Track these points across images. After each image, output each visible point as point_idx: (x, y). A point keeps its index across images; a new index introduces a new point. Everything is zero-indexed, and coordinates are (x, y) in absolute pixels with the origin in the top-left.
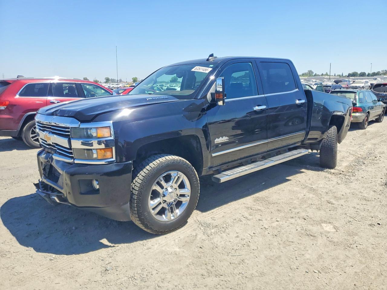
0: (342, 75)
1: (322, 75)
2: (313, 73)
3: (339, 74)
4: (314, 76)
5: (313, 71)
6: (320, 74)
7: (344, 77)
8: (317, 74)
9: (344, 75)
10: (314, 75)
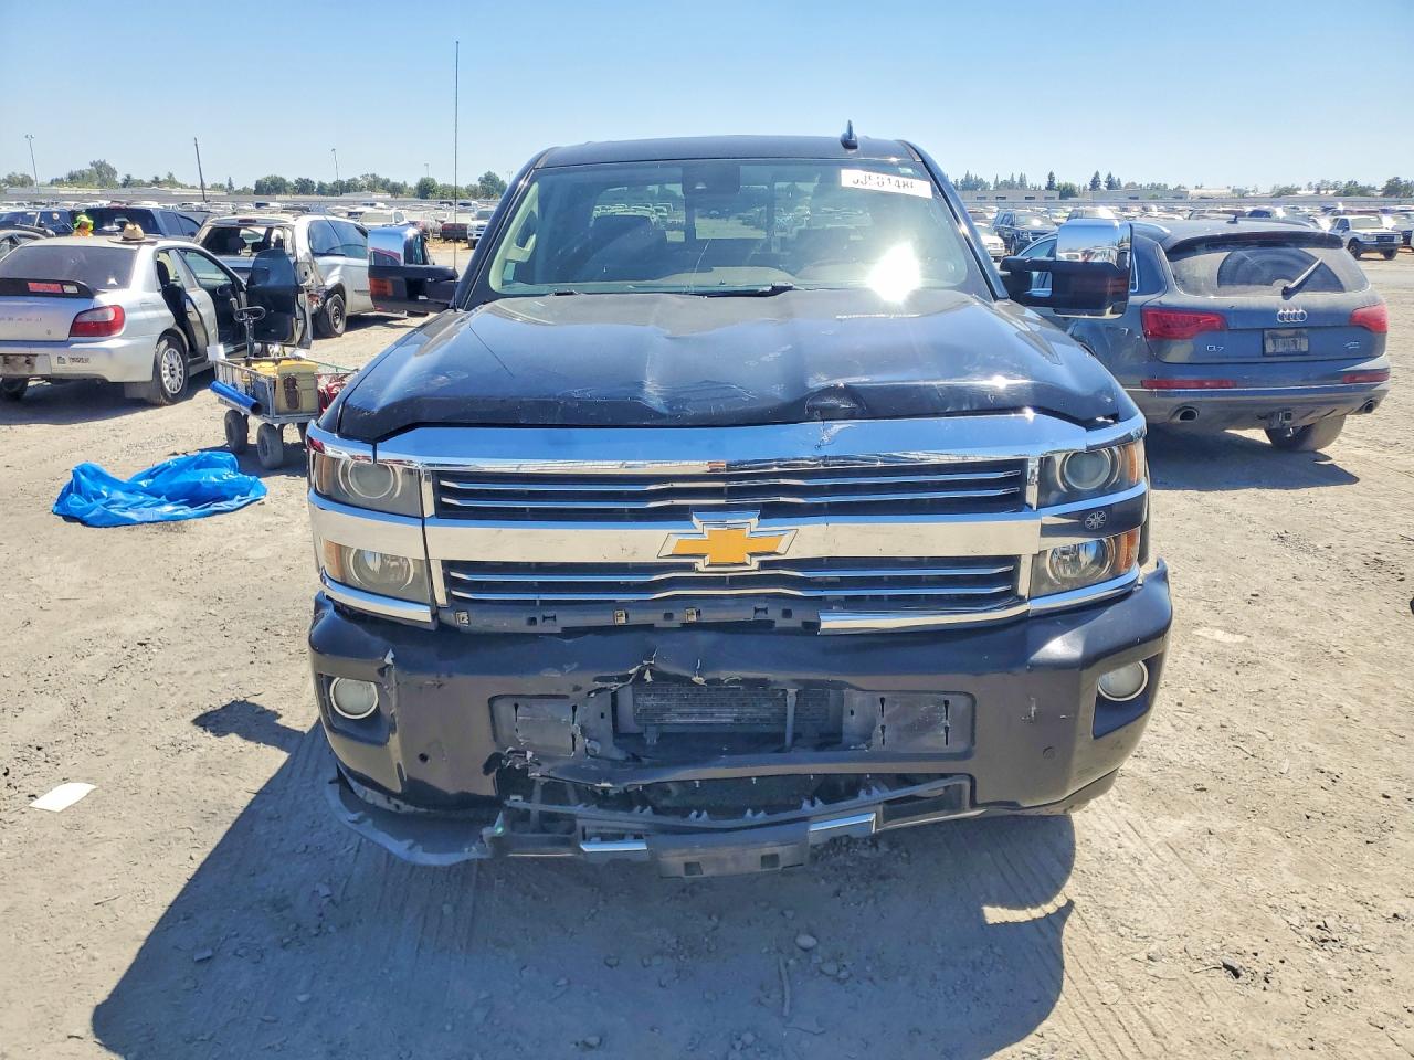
0: (230, 184)
1: (156, 181)
2: (113, 172)
3: (218, 183)
4: (124, 185)
5: (111, 163)
6: (148, 179)
7: (238, 192)
8: (135, 177)
9: (237, 187)
10: (121, 182)
